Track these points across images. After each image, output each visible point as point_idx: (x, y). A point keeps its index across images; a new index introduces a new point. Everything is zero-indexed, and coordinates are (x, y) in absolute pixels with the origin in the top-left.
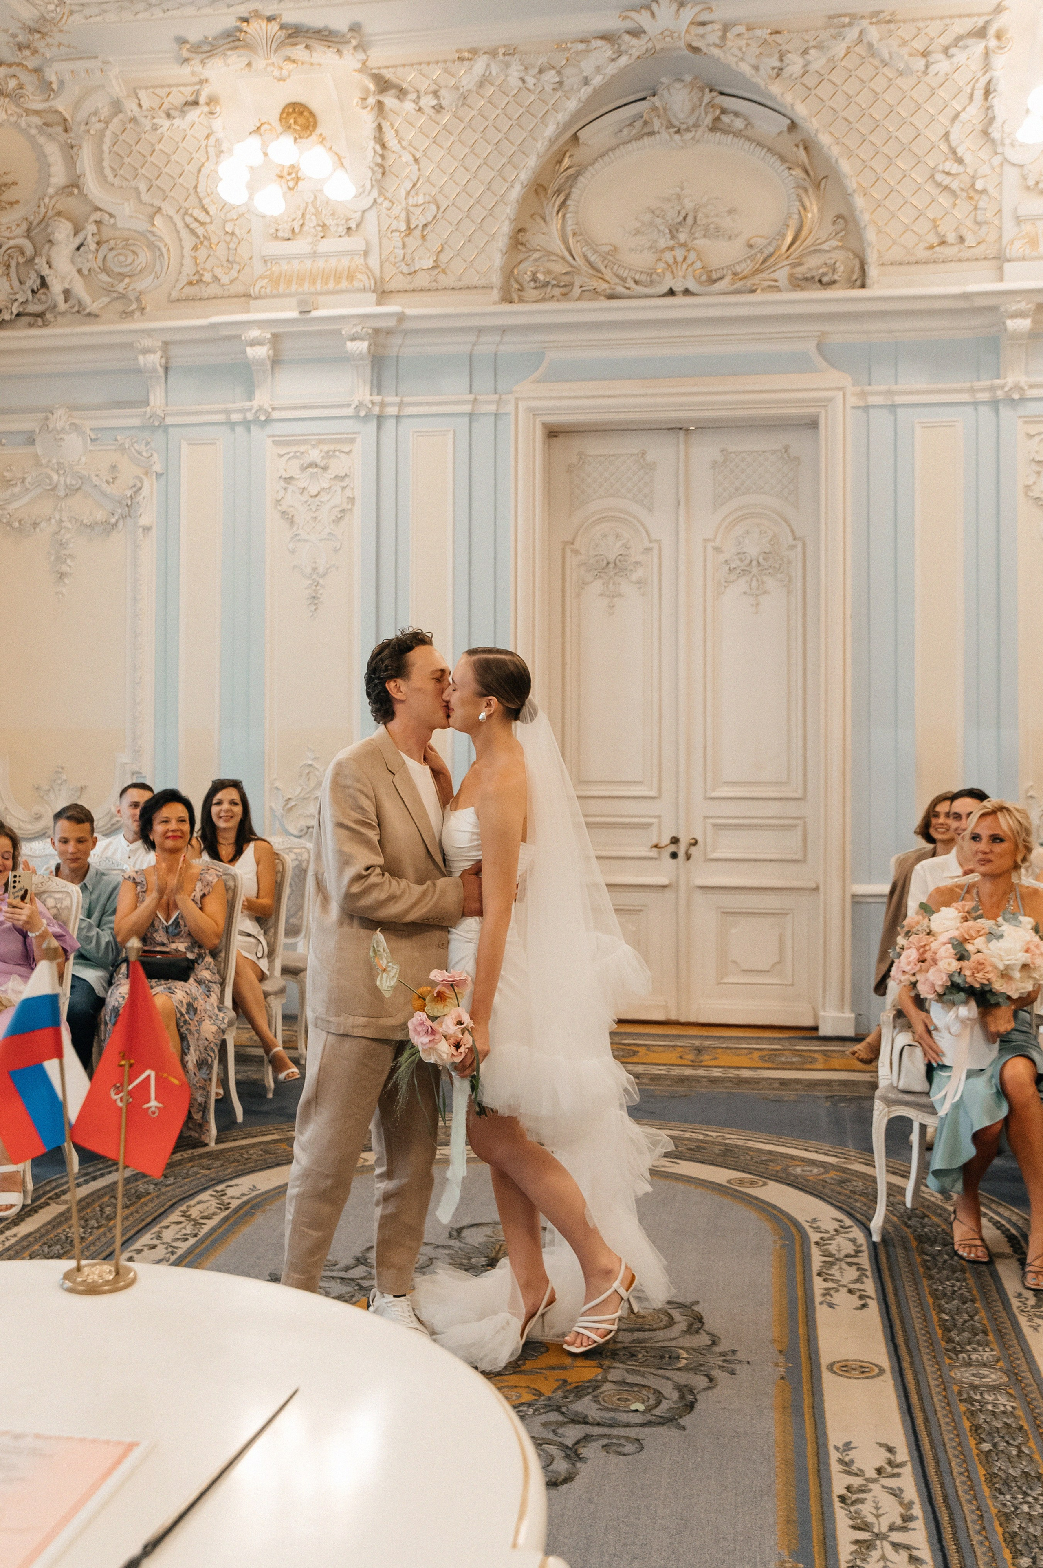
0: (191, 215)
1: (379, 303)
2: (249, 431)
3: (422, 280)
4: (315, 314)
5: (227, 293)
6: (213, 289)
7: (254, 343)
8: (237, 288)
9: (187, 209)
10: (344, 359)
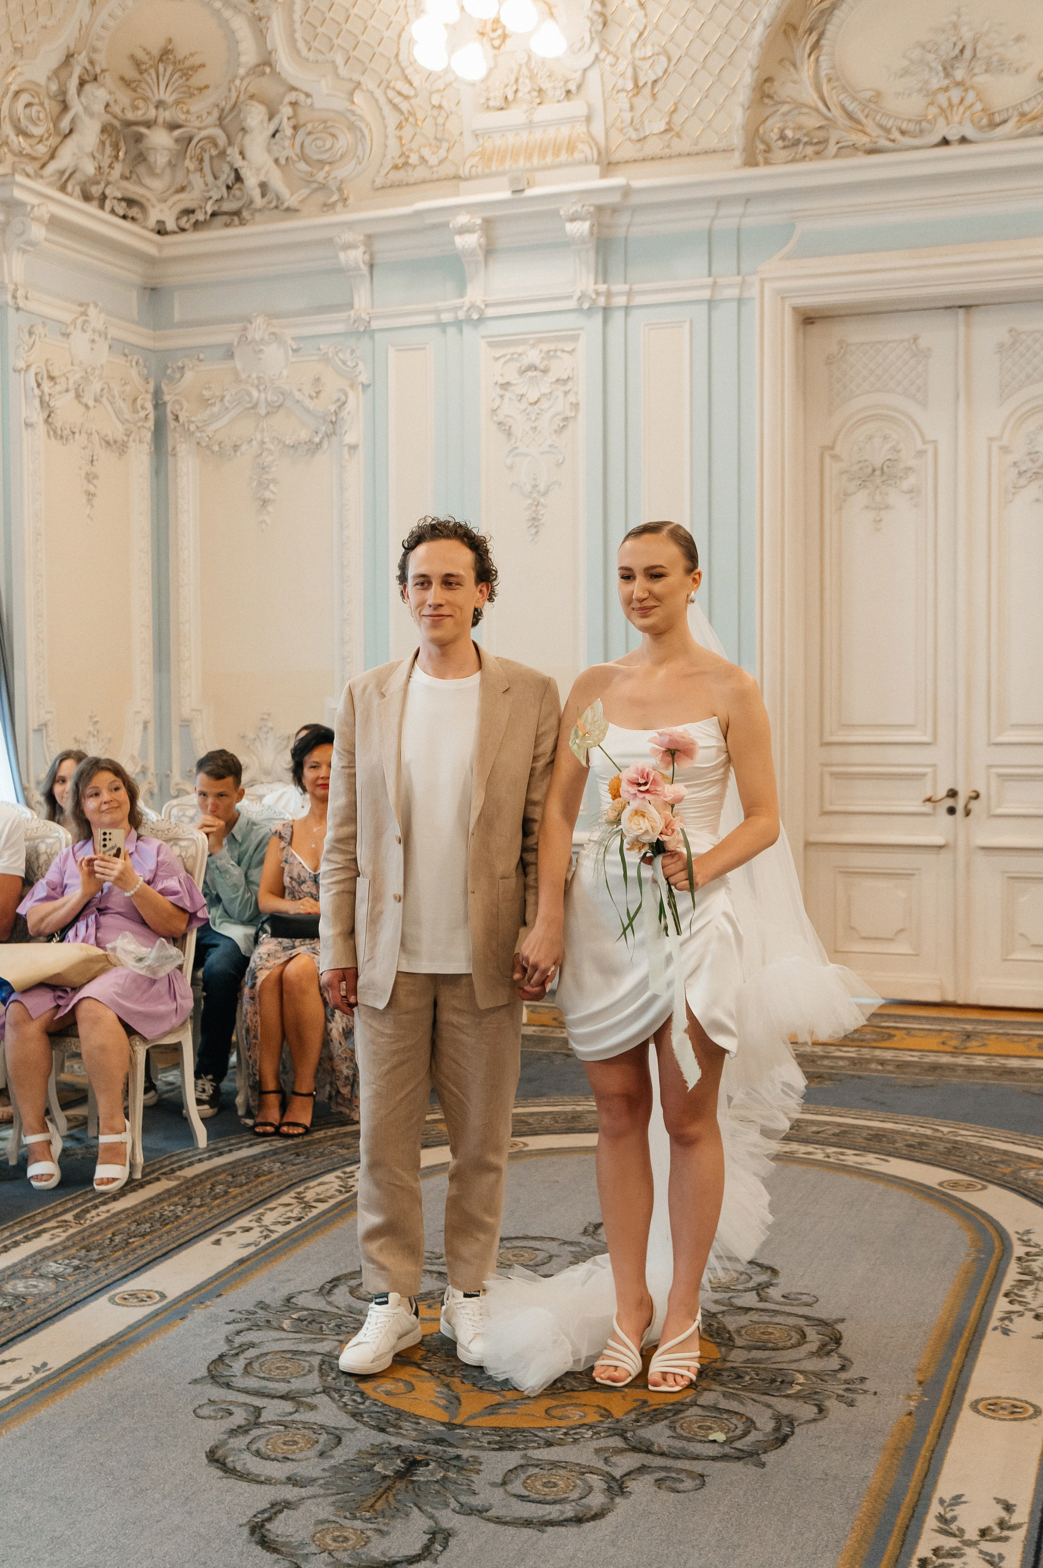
0: (394, 89)
1: (603, 175)
2: (461, 332)
3: (654, 147)
4: (529, 193)
5: (435, 176)
6: (420, 173)
7: (464, 230)
8: (447, 169)
9: (389, 82)
10: (565, 244)
